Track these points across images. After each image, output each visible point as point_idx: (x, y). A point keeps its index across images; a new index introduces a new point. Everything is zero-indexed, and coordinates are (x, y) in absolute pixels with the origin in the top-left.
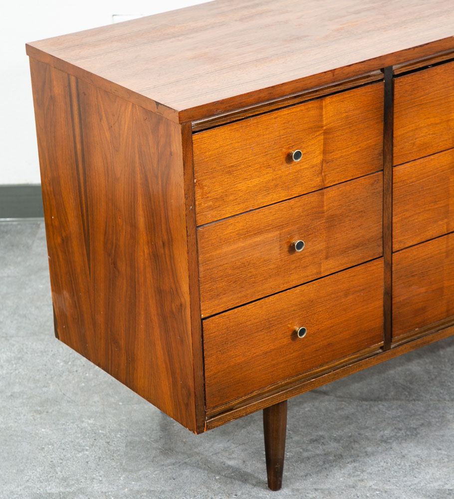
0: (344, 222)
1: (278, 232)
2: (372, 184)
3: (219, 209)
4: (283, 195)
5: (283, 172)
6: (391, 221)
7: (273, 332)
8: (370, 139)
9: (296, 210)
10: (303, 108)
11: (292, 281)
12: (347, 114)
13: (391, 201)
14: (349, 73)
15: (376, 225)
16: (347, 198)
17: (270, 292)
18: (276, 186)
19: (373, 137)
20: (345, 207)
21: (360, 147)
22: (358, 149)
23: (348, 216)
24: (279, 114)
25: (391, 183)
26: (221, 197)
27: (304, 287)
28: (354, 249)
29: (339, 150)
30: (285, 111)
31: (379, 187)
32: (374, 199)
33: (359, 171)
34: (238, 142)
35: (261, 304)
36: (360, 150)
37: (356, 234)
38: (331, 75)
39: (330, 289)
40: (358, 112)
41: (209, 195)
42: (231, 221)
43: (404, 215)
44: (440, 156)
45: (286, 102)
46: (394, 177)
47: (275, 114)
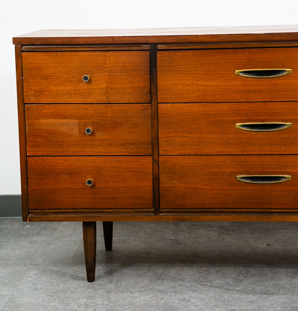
0: (123, 127)
1: (78, 121)
2: (143, 110)
3: (39, 97)
4: (81, 100)
5: (80, 87)
6: (157, 135)
7: (74, 178)
8: (141, 83)
9: (89, 111)
10: (93, 54)
11: (88, 152)
12: (123, 64)
13: (157, 123)
14: (123, 41)
15: (147, 135)
16: (125, 113)
17: (72, 153)
18: (76, 94)
19: (143, 82)
20: (124, 118)
21: (133, 86)
22: (132, 86)
23: (126, 124)
24: (77, 54)
25: (157, 113)
26: (40, 91)
27: (95, 158)
28: (131, 145)
29: (118, 84)
30: (81, 53)
31: (148, 112)
32: (145, 119)
33: (133, 99)
34: (51, 63)
35: (65, 159)
36: (134, 87)
37: (132, 137)
38: (111, 39)
39: (113, 164)
40: (131, 64)
41: (31, 88)
42: (46, 106)
43: (167, 135)
44: (193, 105)
45: (83, 48)
46: (159, 110)
47: (74, 53)
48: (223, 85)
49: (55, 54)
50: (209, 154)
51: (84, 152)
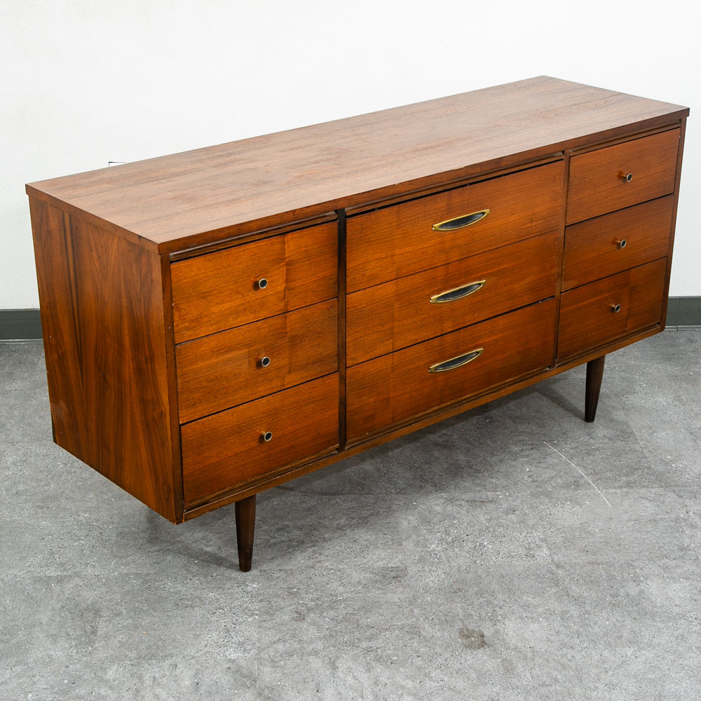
0: (304, 342)
1: (247, 350)
2: (329, 309)
3: (195, 329)
4: (251, 318)
5: (251, 298)
6: (344, 340)
7: (244, 437)
9: (262, 330)
10: (268, 242)
11: (260, 392)
12: (306, 248)
13: (344, 323)
15: (332, 344)
16: (307, 320)
17: (240, 401)
18: (245, 309)
19: (328, 269)
20: (305, 329)
21: (318, 277)
22: (316, 279)
23: (307, 336)
24: (247, 247)
25: (344, 308)
26: (196, 319)
27: (270, 397)
28: (313, 365)
29: (299, 279)
30: (252, 245)
31: (335, 311)
32: (330, 322)
33: (317, 298)
34: (211, 271)
35: (232, 412)
36: (318, 280)
37: (315, 352)
38: (292, 214)
39: (293, 399)
40: (316, 246)
41: (185, 317)
42: (206, 340)
43: (356, 336)
44: (386, 286)
45: (253, 237)
46: (347, 303)
47: (243, 248)
48: (419, 249)
49: (216, 255)
50: (401, 347)
51: (255, 394)
